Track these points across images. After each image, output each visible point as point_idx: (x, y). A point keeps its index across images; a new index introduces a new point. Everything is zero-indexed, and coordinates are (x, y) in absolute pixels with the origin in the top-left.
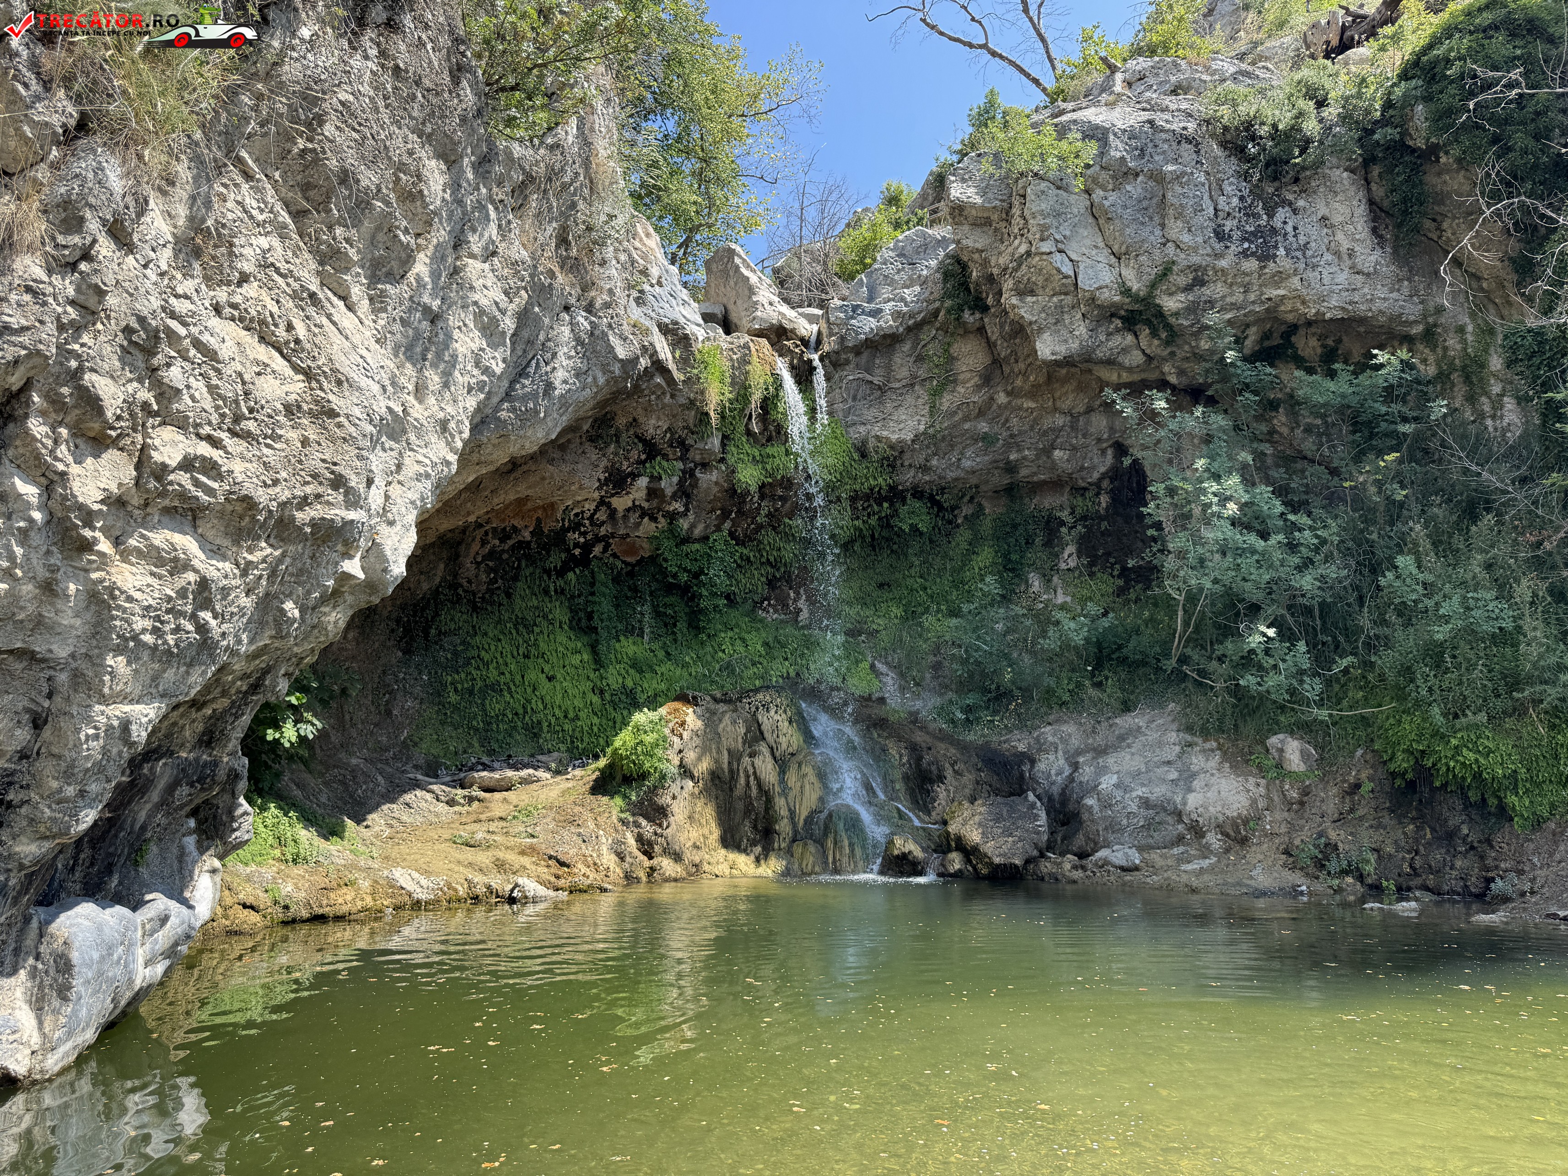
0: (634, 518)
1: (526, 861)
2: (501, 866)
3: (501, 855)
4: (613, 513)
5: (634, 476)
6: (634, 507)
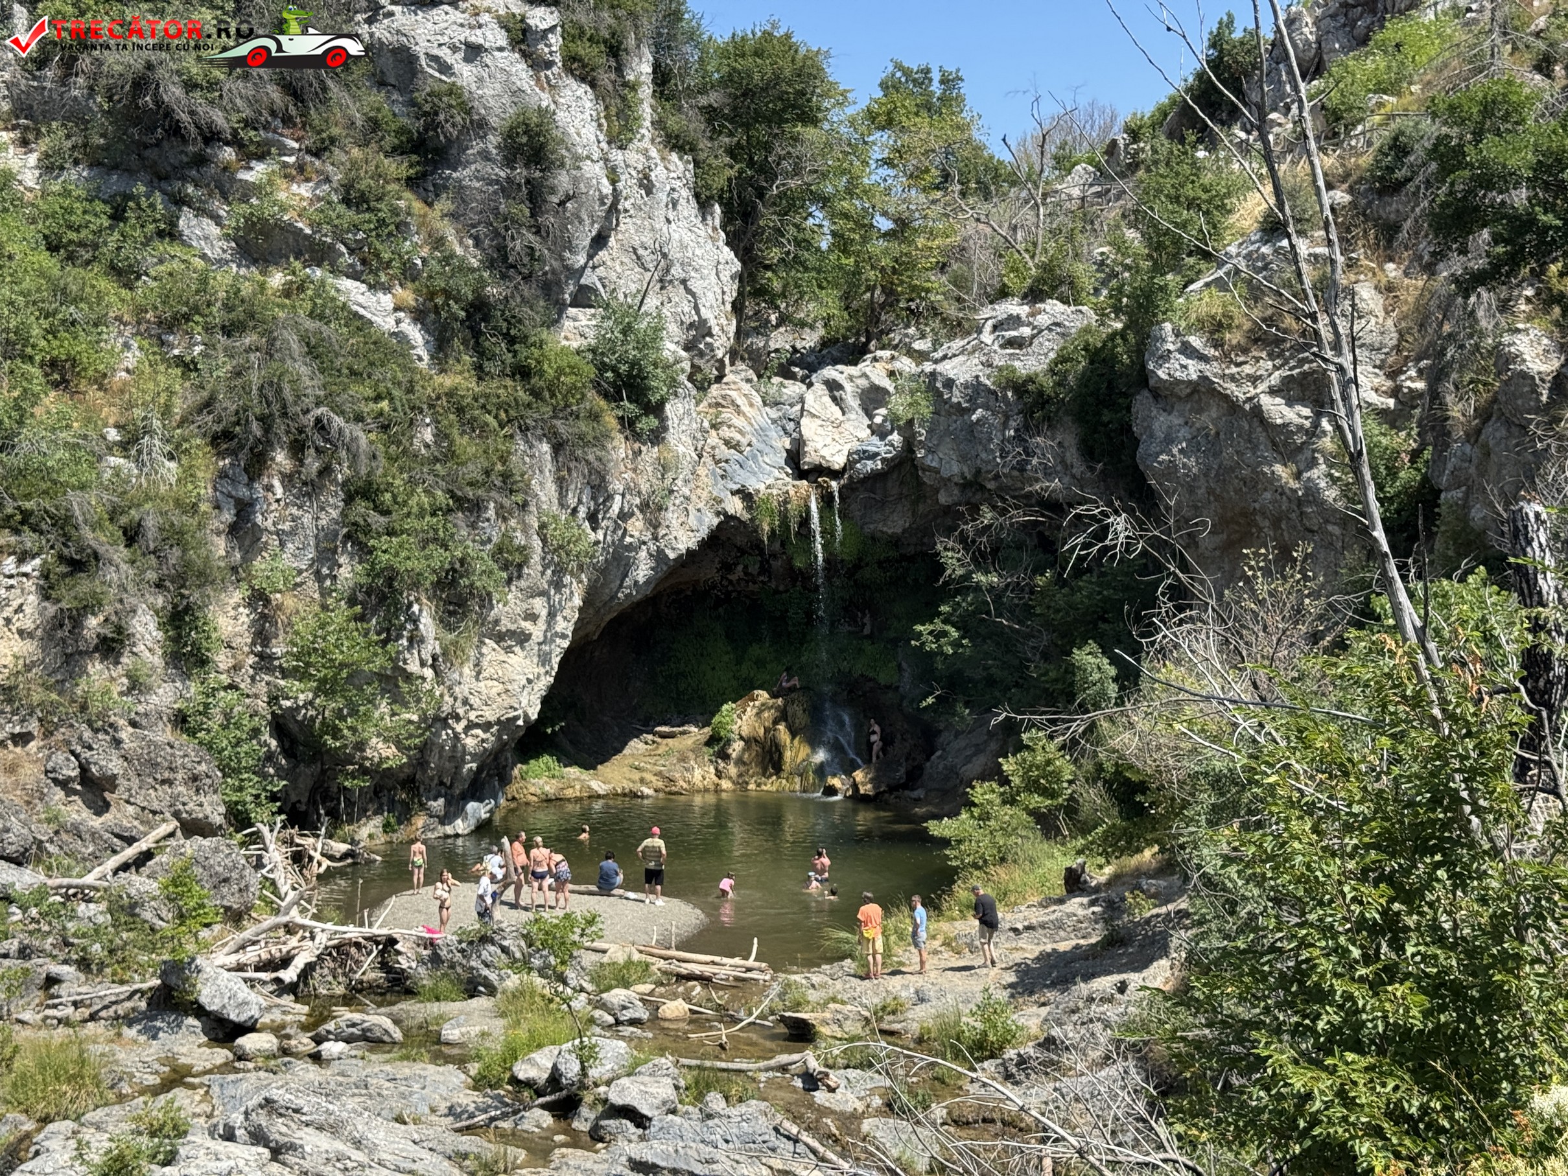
0: (743, 584)
1: (654, 779)
2: (642, 781)
3: (645, 775)
4: (731, 582)
5: (736, 565)
6: (740, 579)
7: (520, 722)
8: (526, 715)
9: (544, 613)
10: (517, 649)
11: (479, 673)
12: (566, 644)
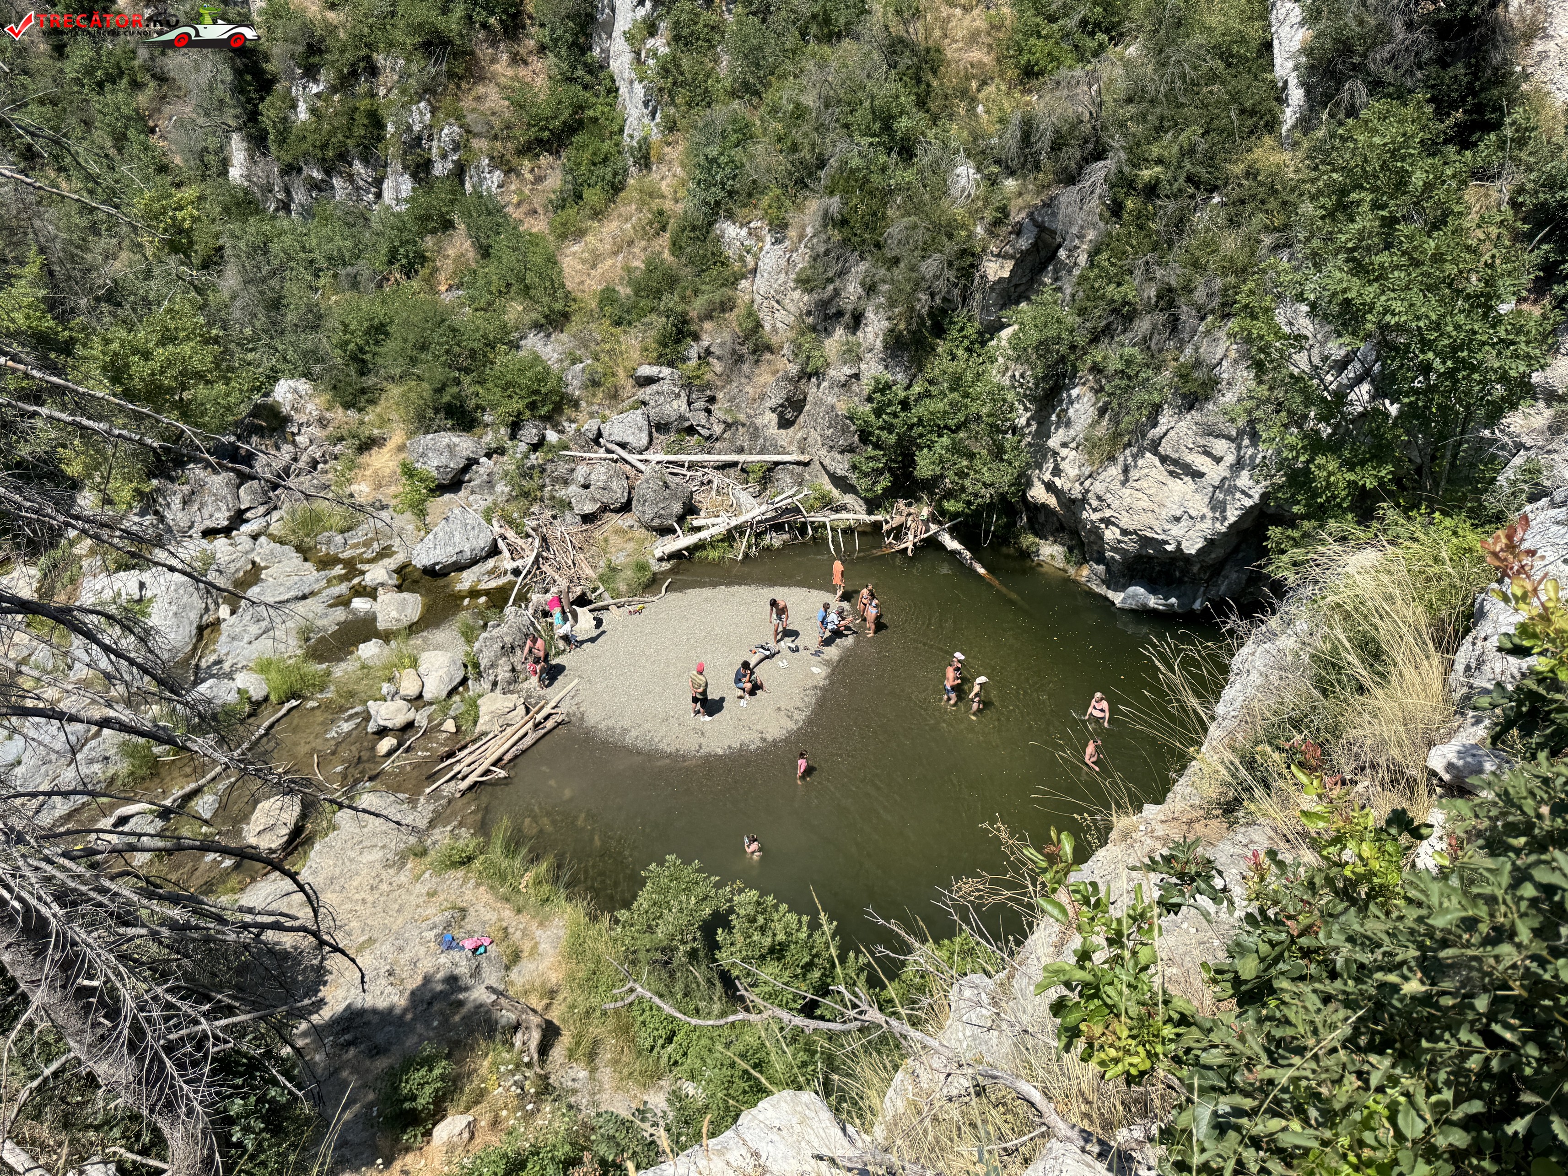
7: (1169, 548)
8: (1179, 544)
9: (1230, 459)
10: (1188, 479)
11: (1127, 480)
12: (1248, 503)
